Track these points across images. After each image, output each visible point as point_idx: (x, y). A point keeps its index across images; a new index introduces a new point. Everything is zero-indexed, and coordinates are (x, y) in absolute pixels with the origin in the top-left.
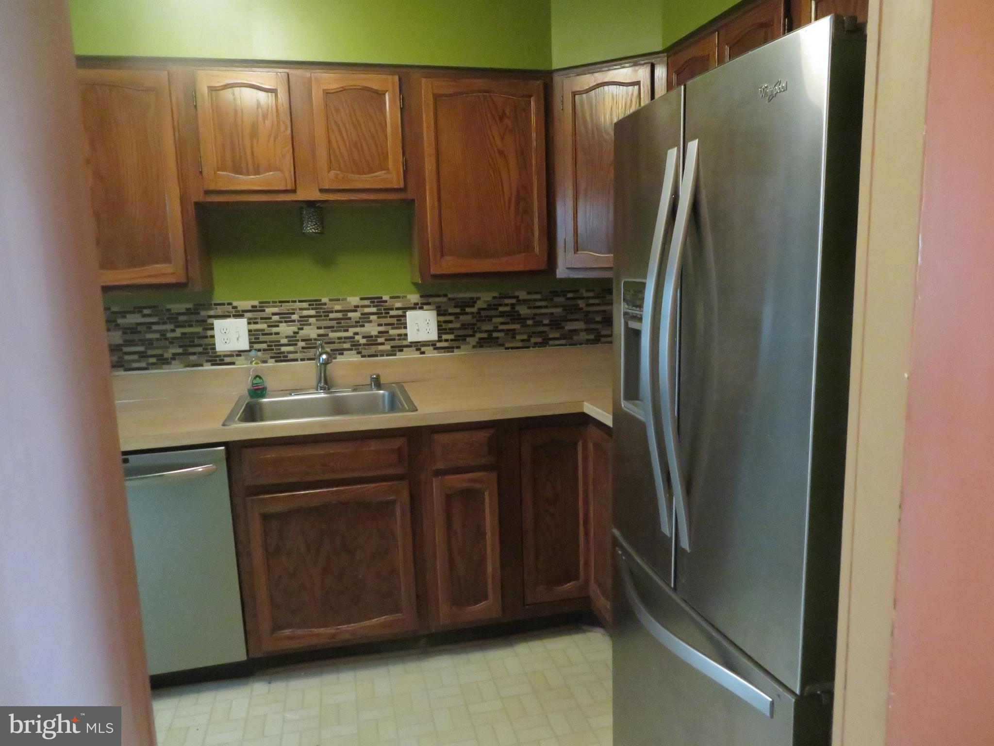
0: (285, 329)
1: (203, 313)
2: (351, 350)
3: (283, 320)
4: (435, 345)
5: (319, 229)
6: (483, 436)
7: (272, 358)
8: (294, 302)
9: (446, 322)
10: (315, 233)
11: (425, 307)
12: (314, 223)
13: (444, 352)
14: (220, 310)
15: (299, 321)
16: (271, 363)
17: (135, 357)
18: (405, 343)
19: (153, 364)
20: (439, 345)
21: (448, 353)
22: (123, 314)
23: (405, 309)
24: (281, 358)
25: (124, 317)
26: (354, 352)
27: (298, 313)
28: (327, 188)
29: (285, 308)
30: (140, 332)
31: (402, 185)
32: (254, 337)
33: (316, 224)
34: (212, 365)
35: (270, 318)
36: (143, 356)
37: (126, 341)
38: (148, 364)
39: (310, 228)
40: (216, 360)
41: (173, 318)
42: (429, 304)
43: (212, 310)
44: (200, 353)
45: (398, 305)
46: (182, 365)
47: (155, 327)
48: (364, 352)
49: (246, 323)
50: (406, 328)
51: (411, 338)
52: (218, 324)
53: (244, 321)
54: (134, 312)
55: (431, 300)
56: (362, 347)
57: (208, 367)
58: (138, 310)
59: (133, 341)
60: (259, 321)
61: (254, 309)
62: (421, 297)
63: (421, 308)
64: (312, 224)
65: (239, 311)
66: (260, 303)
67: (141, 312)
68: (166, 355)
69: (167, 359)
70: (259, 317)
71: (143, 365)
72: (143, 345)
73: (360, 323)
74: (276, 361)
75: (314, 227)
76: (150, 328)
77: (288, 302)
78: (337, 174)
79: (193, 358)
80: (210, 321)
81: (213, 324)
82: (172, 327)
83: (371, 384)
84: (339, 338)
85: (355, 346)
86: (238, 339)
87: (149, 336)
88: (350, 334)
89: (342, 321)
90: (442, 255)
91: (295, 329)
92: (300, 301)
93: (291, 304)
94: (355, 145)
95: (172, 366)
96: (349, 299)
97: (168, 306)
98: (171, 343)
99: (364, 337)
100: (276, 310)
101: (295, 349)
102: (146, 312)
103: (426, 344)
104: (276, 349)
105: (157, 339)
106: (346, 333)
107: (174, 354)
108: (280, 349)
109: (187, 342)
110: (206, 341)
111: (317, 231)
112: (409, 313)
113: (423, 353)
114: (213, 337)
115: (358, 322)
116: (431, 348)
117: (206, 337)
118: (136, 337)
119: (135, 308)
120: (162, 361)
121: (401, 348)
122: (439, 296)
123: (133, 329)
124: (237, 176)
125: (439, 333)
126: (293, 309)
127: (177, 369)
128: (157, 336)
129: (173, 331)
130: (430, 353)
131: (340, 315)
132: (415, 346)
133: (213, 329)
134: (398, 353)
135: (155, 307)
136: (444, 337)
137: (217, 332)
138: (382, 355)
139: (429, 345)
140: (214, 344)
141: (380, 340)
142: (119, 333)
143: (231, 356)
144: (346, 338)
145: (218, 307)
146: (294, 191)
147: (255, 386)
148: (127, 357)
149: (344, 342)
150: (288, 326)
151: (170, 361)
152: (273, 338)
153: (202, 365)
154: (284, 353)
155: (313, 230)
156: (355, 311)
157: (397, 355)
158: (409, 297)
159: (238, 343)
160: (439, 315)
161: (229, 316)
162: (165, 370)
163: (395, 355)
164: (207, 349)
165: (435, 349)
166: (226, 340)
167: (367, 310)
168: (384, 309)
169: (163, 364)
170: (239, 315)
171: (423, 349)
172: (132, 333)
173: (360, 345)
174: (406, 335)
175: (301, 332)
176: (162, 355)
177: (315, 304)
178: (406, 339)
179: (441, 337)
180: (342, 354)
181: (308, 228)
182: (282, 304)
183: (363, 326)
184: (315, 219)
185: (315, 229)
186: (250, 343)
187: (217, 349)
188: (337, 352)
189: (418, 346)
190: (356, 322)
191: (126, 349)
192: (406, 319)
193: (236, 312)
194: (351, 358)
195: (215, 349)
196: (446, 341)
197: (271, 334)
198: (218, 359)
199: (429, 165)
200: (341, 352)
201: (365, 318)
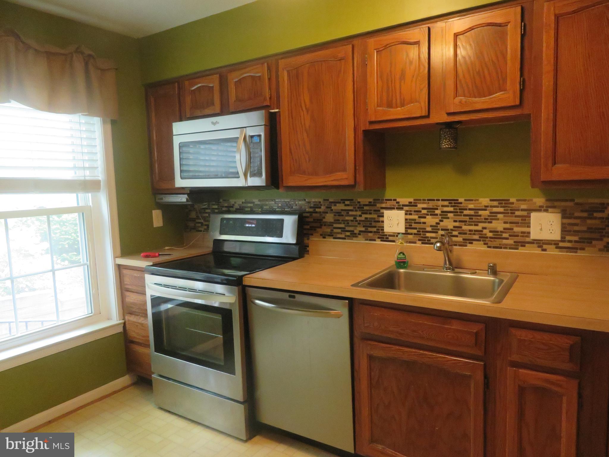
0: (430, 220)
1: (378, 205)
2: (479, 240)
3: (429, 213)
4: (558, 244)
5: (452, 145)
6: (566, 342)
7: (419, 240)
8: (438, 200)
9: (570, 224)
10: (448, 148)
11: (550, 210)
12: (448, 140)
13: (567, 252)
14: (389, 204)
15: (440, 215)
16: (419, 244)
17: (339, 231)
18: (527, 240)
19: (349, 236)
20: (561, 244)
21: (570, 253)
22: (335, 203)
23: (530, 211)
24: (425, 241)
25: (335, 205)
26: (482, 242)
27: (440, 209)
28: (452, 111)
29: (431, 205)
30: (343, 215)
31: (518, 103)
32: (409, 224)
33: (450, 141)
34: (381, 241)
35: (421, 212)
36: (343, 230)
37: (335, 220)
38: (345, 236)
39: (445, 144)
40: (383, 238)
41: (361, 207)
42: (554, 207)
43: (383, 203)
44: (375, 232)
45: (524, 207)
46: (364, 239)
47: (351, 213)
48: (490, 244)
49: (404, 214)
50: (529, 227)
51: (533, 236)
52: (386, 213)
53: (402, 213)
54: (340, 203)
55: (556, 204)
56: (489, 239)
57: (378, 242)
58: (343, 201)
59: (338, 220)
60: (413, 213)
61: (410, 204)
62: (547, 200)
63: (546, 211)
64: (446, 141)
65: (400, 205)
66: (414, 200)
67: (344, 203)
68: (355, 232)
69: (356, 234)
70: (413, 210)
71: (343, 236)
72: (344, 223)
73: (487, 220)
74: (423, 243)
75: (447, 143)
76: (348, 213)
77: (434, 200)
78: (461, 100)
79: (370, 235)
80: (382, 211)
81: (383, 213)
82: (359, 213)
83: (488, 271)
84: (470, 231)
85: (483, 238)
86: (398, 224)
87: (347, 218)
88: (479, 228)
89: (474, 217)
90: (554, 163)
91: (437, 221)
92: (443, 200)
93: (436, 202)
94: (478, 73)
95: (358, 239)
96: (481, 200)
97: (359, 200)
98: (359, 224)
99: (490, 232)
100: (425, 206)
101: (436, 235)
102: (347, 203)
103: (549, 242)
104: (423, 235)
105: (352, 221)
106: (476, 227)
107: (360, 231)
108: (425, 235)
109: (368, 224)
110: (378, 224)
111: (449, 146)
112: (533, 215)
113: (545, 250)
114: (383, 222)
115: (487, 219)
116: (554, 246)
117: (379, 222)
118: (341, 218)
119: (342, 200)
120: (353, 235)
121: (523, 244)
122: (566, 200)
123: (338, 213)
124: (389, 109)
125: (562, 234)
126: (437, 206)
127: (360, 241)
128: (352, 218)
129: (360, 216)
130: (552, 251)
131: (472, 212)
132: (537, 243)
133: (383, 216)
134: (520, 248)
135: (352, 200)
136: (568, 238)
137: (385, 219)
138: (505, 248)
139: (551, 244)
140: (383, 227)
141: (505, 235)
142: (332, 215)
143: (393, 236)
144: (476, 231)
145: (388, 202)
146: (428, 116)
147: (398, 260)
148: (335, 230)
149: (474, 234)
150: (432, 218)
151: (357, 235)
152: (422, 226)
153: (375, 240)
154: (428, 237)
155: (447, 146)
156: (485, 210)
157: (519, 249)
158: (535, 200)
159: (398, 227)
160: (563, 217)
161: (393, 208)
162: (355, 241)
163: (517, 249)
164: (379, 230)
165: (556, 248)
166: (390, 225)
167: (495, 210)
168: (511, 210)
169: (354, 237)
170: (400, 208)
171: (545, 247)
172: (339, 215)
173: (487, 238)
174: (529, 233)
175: (441, 223)
176: (353, 231)
177: (454, 202)
178: (529, 237)
179: (565, 238)
180: (472, 243)
181: (443, 145)
182: (429, 202)
183: (491, 222)
184: (448, 137)
185: (448, 145)
186: (406, 228)
187: (385, 231)
188: (468, 241)
189: (541, 244)
190: (485, 219)
191: (335, 225)
192: (530, 219)
193: (398, 206)
194: (479, 247)
195: (383, 230)
196: (570, 241)
197: (420, 223)
198: (385, 238)
199: (547, 82)
200: (471, 241)
201: (493, 216)
